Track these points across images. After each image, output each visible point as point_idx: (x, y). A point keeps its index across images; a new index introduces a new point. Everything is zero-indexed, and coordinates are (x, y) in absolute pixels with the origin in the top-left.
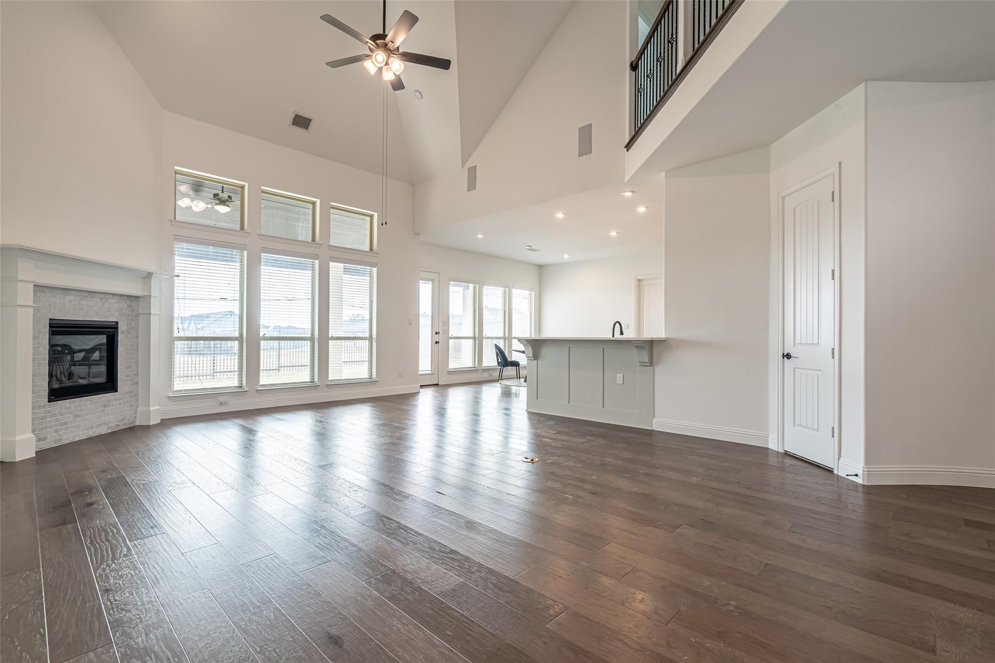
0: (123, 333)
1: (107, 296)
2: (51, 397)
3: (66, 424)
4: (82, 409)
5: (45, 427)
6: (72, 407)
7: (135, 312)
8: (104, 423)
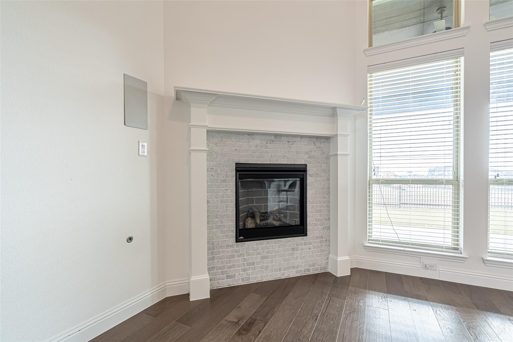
0: (311, 176)
1: (294, 139)
2: (240, 237)
3: (254, 264)
4: (269, 251)
5: (233, 265)
6: (259, 249)
7: (325, 154)
8: (292, 267)
